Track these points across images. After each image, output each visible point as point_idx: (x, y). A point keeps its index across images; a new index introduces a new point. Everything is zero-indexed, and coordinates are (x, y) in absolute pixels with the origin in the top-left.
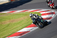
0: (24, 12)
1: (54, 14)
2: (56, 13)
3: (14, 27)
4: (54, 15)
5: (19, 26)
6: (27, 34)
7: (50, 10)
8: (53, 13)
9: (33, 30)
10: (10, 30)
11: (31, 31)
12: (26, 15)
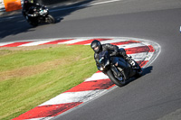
0: (54, 46)
1: (152, 51)
2: (155, 47)
3: (30, 90)
4: (151, 54)
5: (43, 86)
6: (74, 111)
7: (136, 40)
8: (147, 49)
9: (91, 98)
10: (15, 99)
11: (85, 101)
12: (62, 54)
